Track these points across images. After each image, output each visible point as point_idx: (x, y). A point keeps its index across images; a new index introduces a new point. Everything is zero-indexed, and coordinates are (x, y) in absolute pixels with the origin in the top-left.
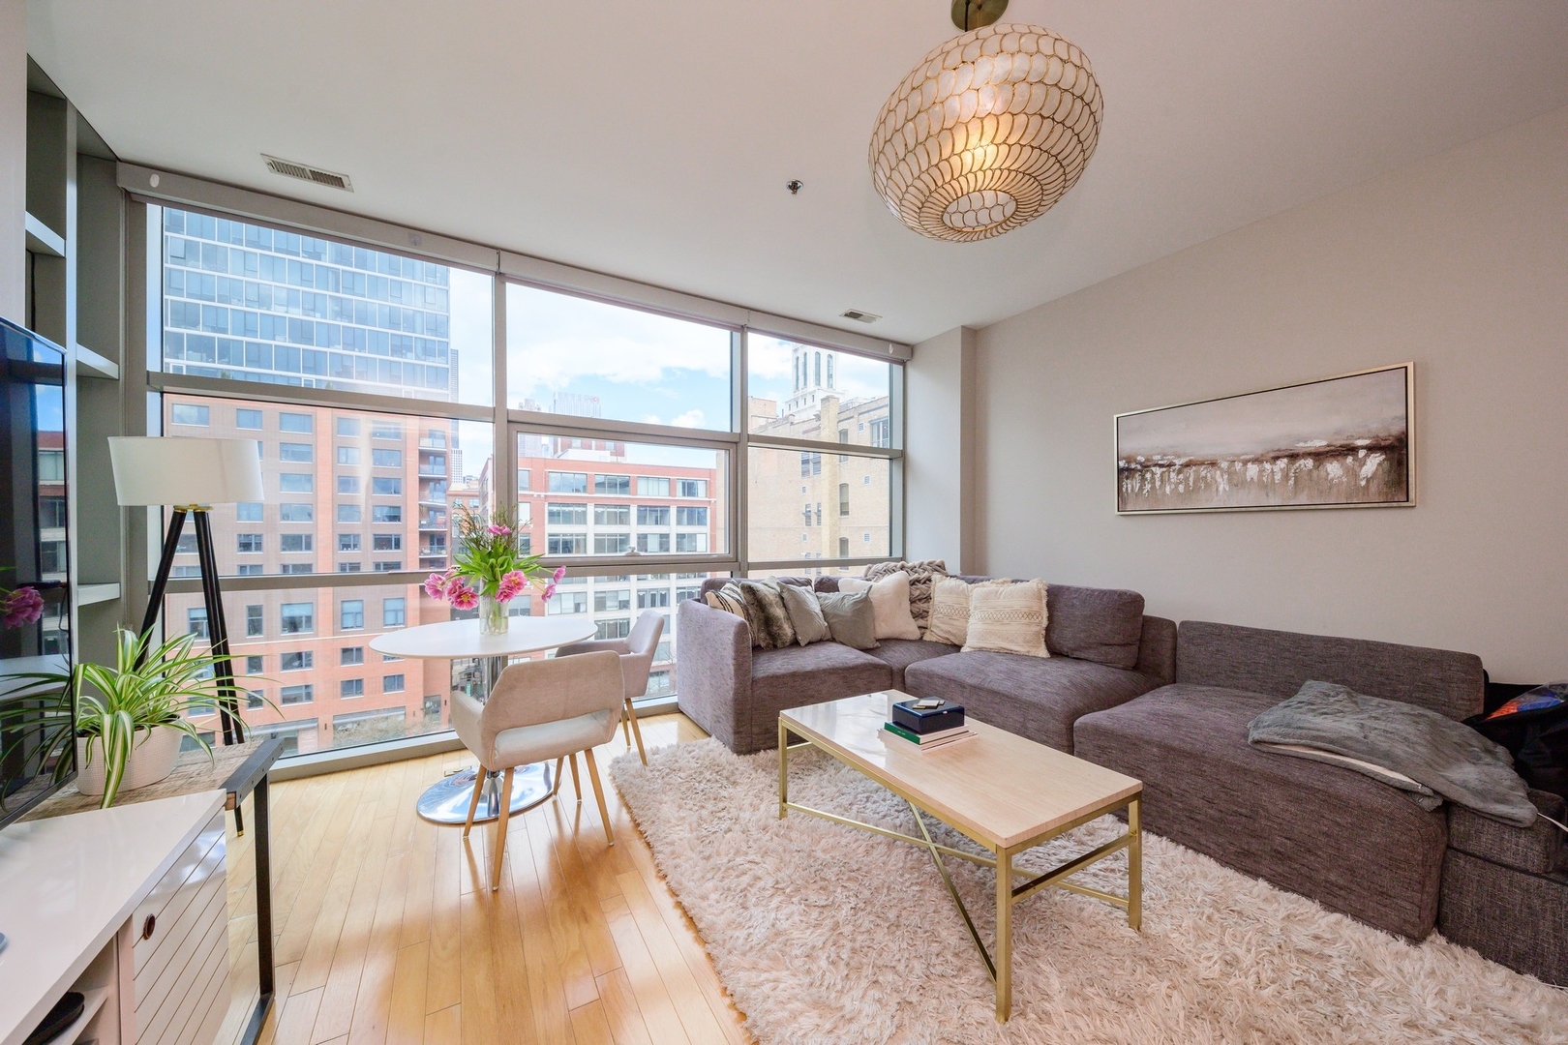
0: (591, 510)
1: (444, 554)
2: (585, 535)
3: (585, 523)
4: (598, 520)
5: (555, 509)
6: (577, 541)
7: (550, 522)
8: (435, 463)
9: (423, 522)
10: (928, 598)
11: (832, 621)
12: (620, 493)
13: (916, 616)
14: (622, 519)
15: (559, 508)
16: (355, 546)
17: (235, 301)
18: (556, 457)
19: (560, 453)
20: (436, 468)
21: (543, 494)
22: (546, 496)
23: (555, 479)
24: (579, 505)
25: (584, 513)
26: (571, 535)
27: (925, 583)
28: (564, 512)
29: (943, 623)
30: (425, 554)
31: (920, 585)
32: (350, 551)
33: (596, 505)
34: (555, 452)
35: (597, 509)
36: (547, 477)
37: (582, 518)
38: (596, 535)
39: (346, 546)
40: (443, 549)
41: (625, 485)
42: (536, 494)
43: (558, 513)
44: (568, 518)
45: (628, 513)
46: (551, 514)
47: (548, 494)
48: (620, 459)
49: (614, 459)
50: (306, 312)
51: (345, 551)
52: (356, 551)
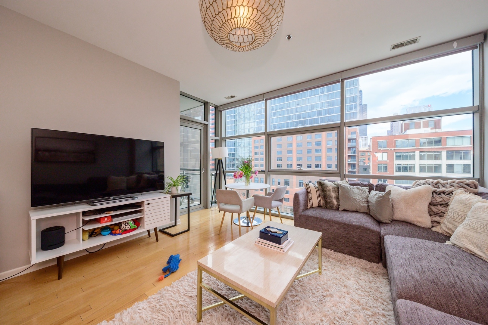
0: (417, 154)
1: (355, 170)
2: (414, 164)
3: (414, 159)
4: (421, 158)
5: (399, 154)
6: (409, 167)
7: (396, 159)
8: (353, 142)
9: (349, 160)
10: (447, 205)
11: (369, 204)
12: (435, 146)
13: (431, 213)
14: (437, 157)
15: (401, 154)
16: (331, 167)
17: (307, 110)
18: (402, 134)
19: (403, 132)
20: (353, 143)
21: (393, 149)
22: (394, 150)
23: (399, 142)
24: (412, 152)
25: (414, 156)
26: (407, 165)
27: (448, 194)
28: (403, 155)
29: (449, 222)
30: (349, 170)
31: (443, 195)
32: (330, 169)
33: (420, 152)
34: (402, 131)
35: (421, 154)
36: (395, 142)
37: (413, 158)
38: (420, 164)
39: (329, 167)
40: (355, 169)
41: (438, 142)
42: (390, 149)
43: (400, 156)
44: (406, 158)
45: (440, 155)
46: (397, 156)
47: (396, 149)
48: (438, 130)
49: (434, 131)
50: (321, 108)
51: (328, 169)
52: (331, 169)
